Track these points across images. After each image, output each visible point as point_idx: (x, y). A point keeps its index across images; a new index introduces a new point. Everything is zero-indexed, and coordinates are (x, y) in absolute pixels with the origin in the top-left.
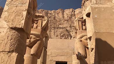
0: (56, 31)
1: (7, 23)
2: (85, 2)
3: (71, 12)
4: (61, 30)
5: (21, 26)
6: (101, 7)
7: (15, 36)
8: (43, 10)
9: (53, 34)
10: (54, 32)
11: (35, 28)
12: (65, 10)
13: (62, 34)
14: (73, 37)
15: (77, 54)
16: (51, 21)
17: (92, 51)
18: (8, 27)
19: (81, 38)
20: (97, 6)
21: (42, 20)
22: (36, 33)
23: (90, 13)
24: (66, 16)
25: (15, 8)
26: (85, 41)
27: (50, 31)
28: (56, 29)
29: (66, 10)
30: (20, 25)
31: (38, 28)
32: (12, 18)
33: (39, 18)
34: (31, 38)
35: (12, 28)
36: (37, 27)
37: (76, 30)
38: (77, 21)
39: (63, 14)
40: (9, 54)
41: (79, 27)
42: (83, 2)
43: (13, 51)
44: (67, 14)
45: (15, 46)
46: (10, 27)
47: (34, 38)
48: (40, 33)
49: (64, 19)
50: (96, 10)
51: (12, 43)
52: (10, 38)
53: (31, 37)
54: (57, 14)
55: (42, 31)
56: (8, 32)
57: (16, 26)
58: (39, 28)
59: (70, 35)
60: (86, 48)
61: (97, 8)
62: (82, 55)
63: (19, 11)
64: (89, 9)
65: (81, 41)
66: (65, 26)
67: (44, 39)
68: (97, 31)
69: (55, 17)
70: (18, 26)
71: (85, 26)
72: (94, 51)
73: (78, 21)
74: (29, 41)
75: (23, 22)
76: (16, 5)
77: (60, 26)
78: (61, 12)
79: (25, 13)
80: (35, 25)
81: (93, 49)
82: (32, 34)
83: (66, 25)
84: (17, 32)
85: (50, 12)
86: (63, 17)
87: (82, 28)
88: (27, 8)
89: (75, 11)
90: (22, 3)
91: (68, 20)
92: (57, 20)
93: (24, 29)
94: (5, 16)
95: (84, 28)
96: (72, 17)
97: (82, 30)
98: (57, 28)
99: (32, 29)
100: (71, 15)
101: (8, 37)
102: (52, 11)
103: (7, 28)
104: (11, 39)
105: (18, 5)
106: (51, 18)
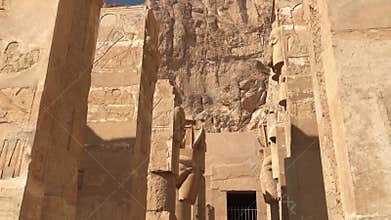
0: (222, 68)
4: (240, 65)
5: (167, 167)
7: (161, 185)
9: (214, 81)
10: (217, 75)
13: (245, 82)
16: (203, 36)
21: (193, 129)
24: (252, 14)
27: (202, 73)
28: (223, 64)
30: (165, 166)
31: (186, 146)
33: (187, 126)
39: (243, 7)
40: (158, 214)
43: (162, 210)
44: (258, 8)
46: (152, 171)
49: (249, 25)
54: (224, 9)
66: (251, 49)
69: (216, 21)
77: (237, 52)
78: (234, 0)
83: (255, 46)
84: (162, 179)
85: (196, 4)
86: (245, 18)
91: (260, 29)
92: (224, 32)
98: (227, 60)
102: (206, 2)
106: (202, 26)
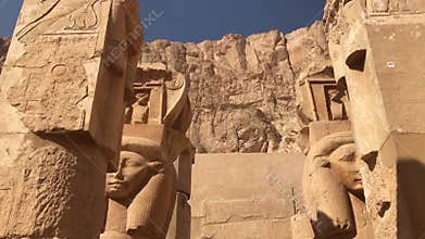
0: (218, 117)
1: (23, 115)
2: (336, 6)
3: (273, 43)
4: (238, 114)
5: (80, 121)
6: (411, 26)
7: (56, 167)
8: (165, 41)
9: (209, 132)
10: (212, 125)
11: (136, 123)
12: (250, 39)
13: (243, 130)
14: (283, 139)
15: (315, 219)
16: (198, 82)
17: (381, 214)
18: (27, 130)
19: (328, 152)
20: (390, 20)
21: (165, 88)
22: (142, 144)
23: (365, 51)
24: (252, 60)
25: (53, 47)
26: (344, 165)
27: (196, 122)
28: (219, 113)
29: (254, 36)
30: (74, 118)
31: (149, 120)
32: (41, 90)
33: (153, 82)
34: (124, 165)
35: (41, 134)
36: (145, 118)
37: (303, 121)
38: (307, 84)
39: (242, 53)
41: (315, 110)
42: (328, 7)
44: (258, 54)
45: (59, 210)
46: (36, 130)
47: (137, 165)
48: (158, 143)
49: (248, 72)
50: (391, 37)
51: (44, 198)
52: (35, 177)
53: (125, 160)
54: (221, 54)
55: (167, 133)
56: (28, 151)
57: (61, 126)
58: (156, 120)
59: (273, 130)
60: (351, 195)
61: (393, 28)
62: (336, 224)
63: (71, 61)
64: (359, 36)
65: (328, 165)
66: (251, 97)
67: (176, 164)
68: (400, 130)
69: (213, 66)
70: (67, 125)
71: (341, 102)
72: (391, 213)
73: (311, 83)
74: (118, 177)
75: (88, 104)
76: (56, 37)
77: (235, 99)
78: (233, 45)
79: (93, 69)
80: (138, 111)
81: (386, 206)
82: (127, 148)
83: (254, 93)
84: (62, 151)
85: (191, 48)
86: (244, 64)
87: (329, 110)
88: (101, 46)
89: (286, 40)
90: (81, 29)
91: (261, 76)
92: (220, 78)
93: (93, 135)
94: (12, 83)
95: (336, 109)
96: (276, 65)
97: (330, 118)
98: (224, 108)
99: (126, 126)
100: (275, 56)
101: (28, 172)
102: (202, 45)
103: (22, 136)
104: (41, 181)
105: (64, 37)
106: (197, 71)
